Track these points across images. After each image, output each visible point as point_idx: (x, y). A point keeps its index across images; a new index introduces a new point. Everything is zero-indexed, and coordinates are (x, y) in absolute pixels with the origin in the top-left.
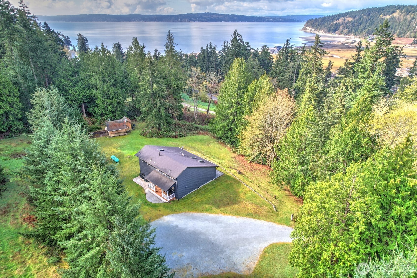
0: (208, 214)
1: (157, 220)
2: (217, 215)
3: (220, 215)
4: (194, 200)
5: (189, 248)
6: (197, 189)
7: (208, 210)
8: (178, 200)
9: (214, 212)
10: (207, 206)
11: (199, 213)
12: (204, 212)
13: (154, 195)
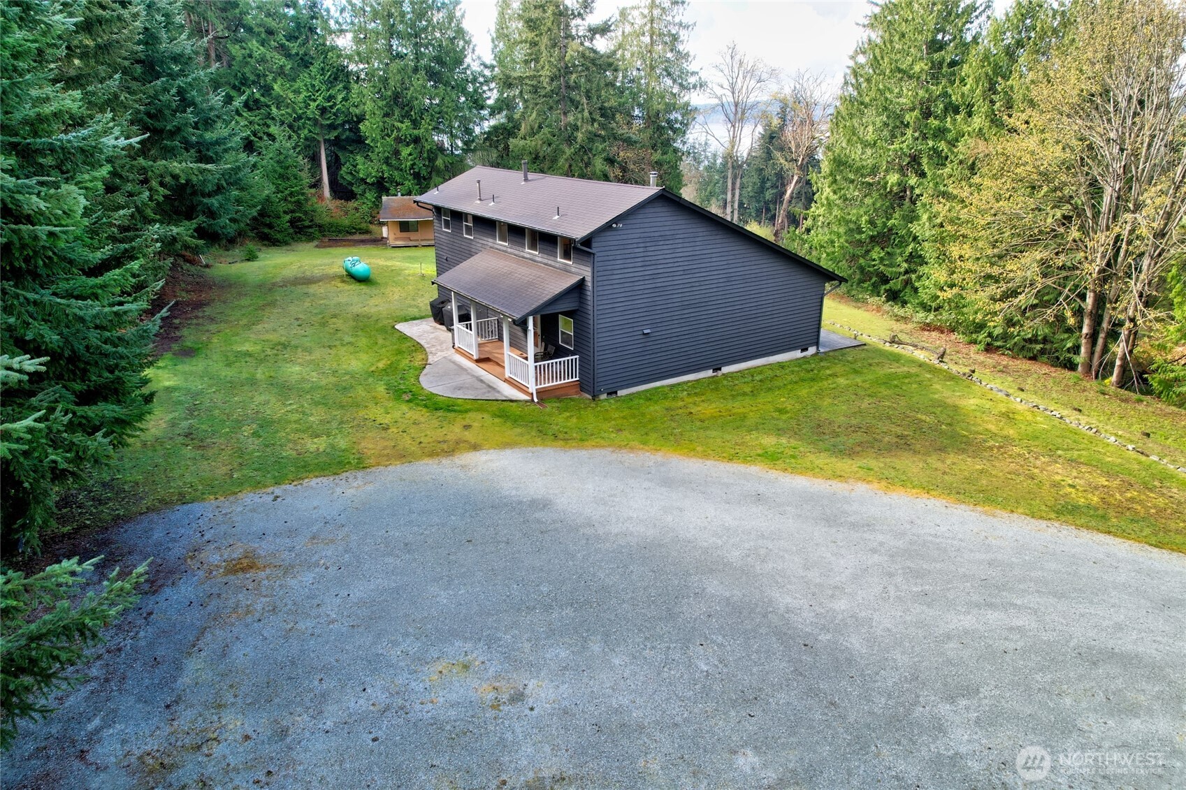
0: (773, 474)
1: (427, 461)
2: (838, 487)
3: (861, 488)
4: (685, 407)
5: (596, 647)
6: (710, 373)
7: (771, 458)
8: (595, 397)
9: (810, 470)
10: (769, 441)
11: (709, 463)
12: (745, 461)
13: (465, 370)
